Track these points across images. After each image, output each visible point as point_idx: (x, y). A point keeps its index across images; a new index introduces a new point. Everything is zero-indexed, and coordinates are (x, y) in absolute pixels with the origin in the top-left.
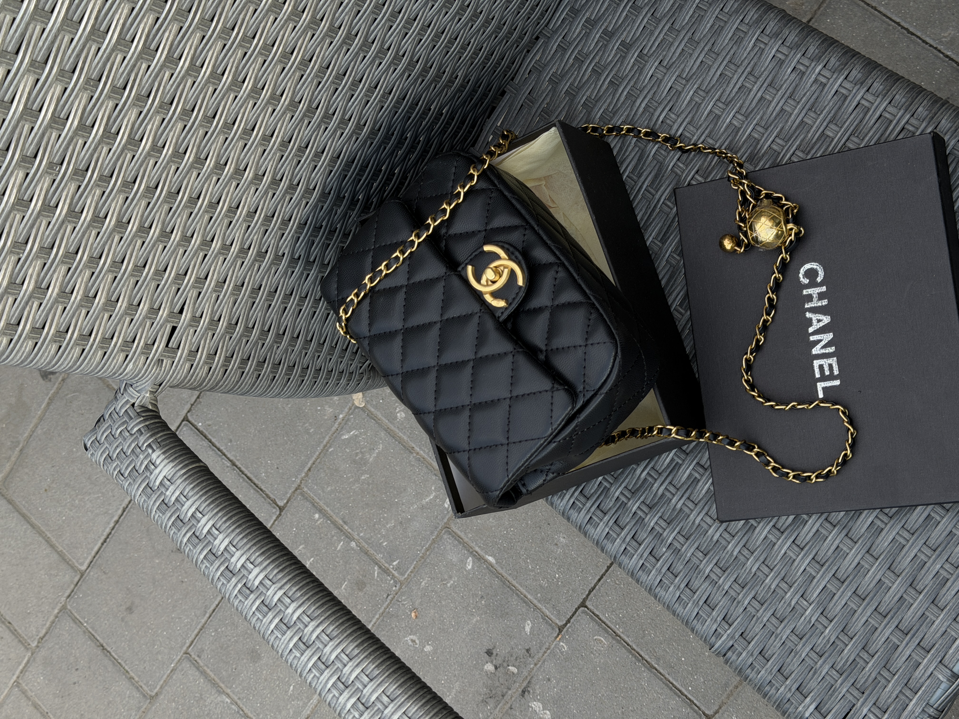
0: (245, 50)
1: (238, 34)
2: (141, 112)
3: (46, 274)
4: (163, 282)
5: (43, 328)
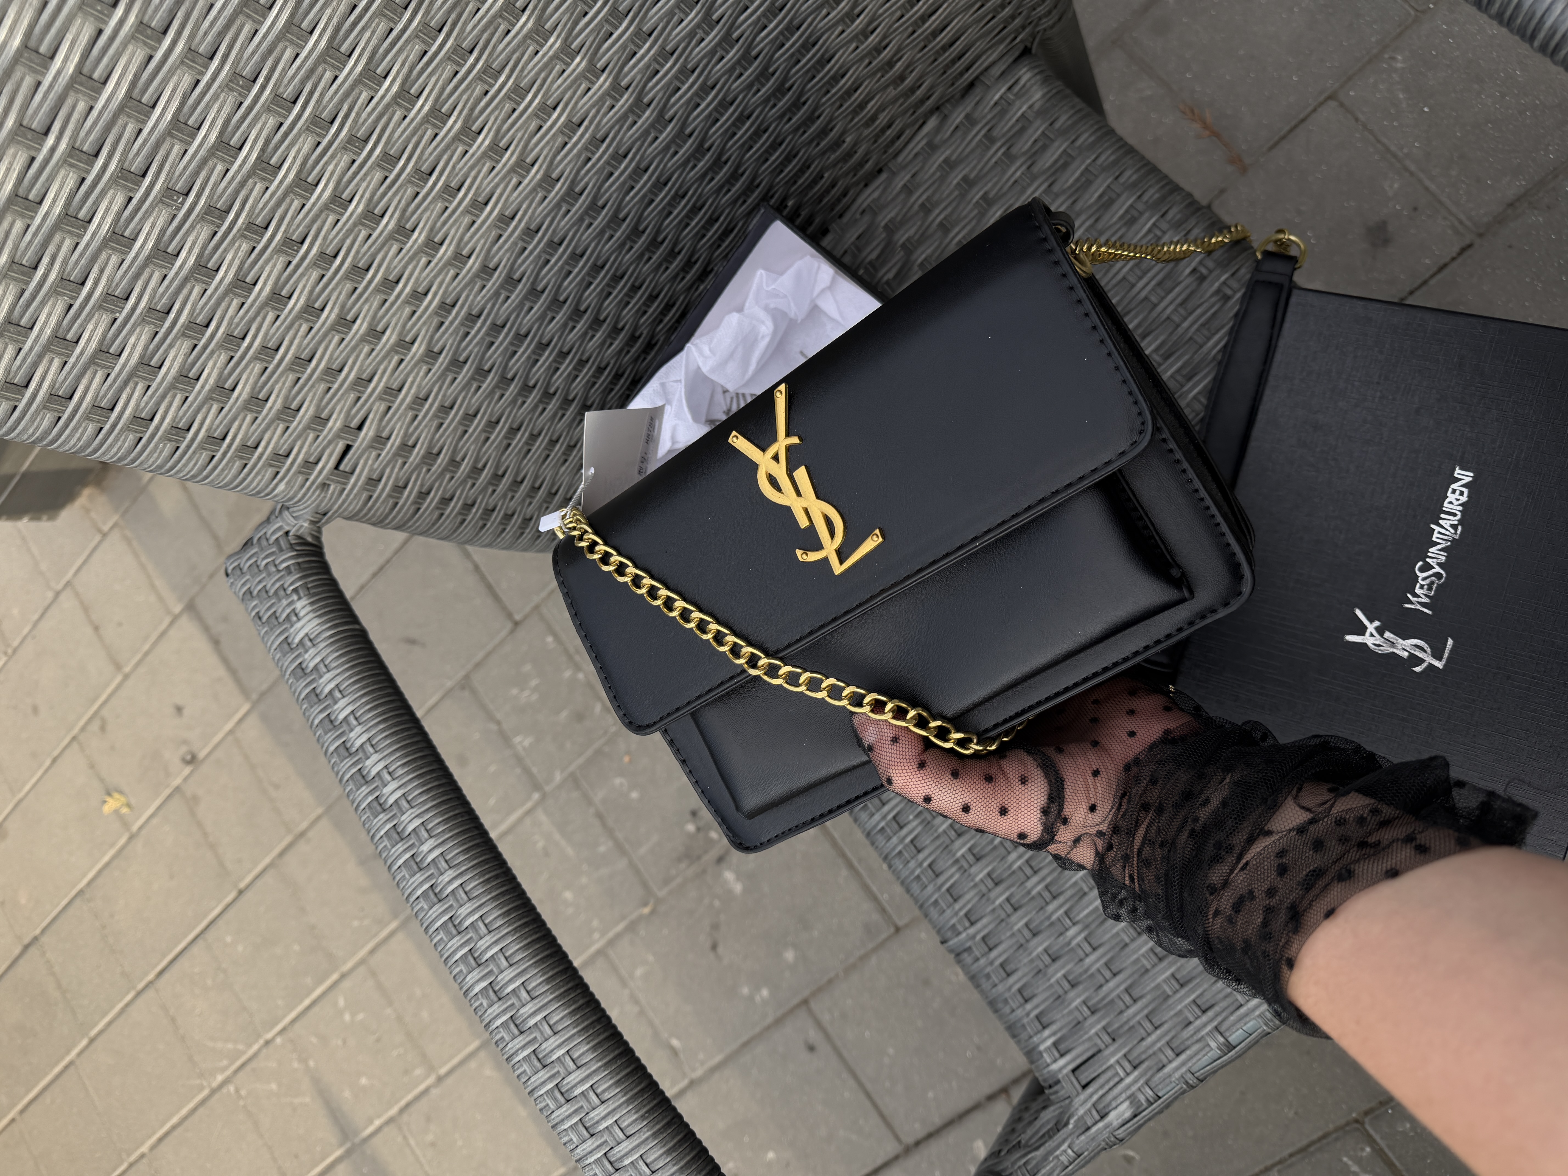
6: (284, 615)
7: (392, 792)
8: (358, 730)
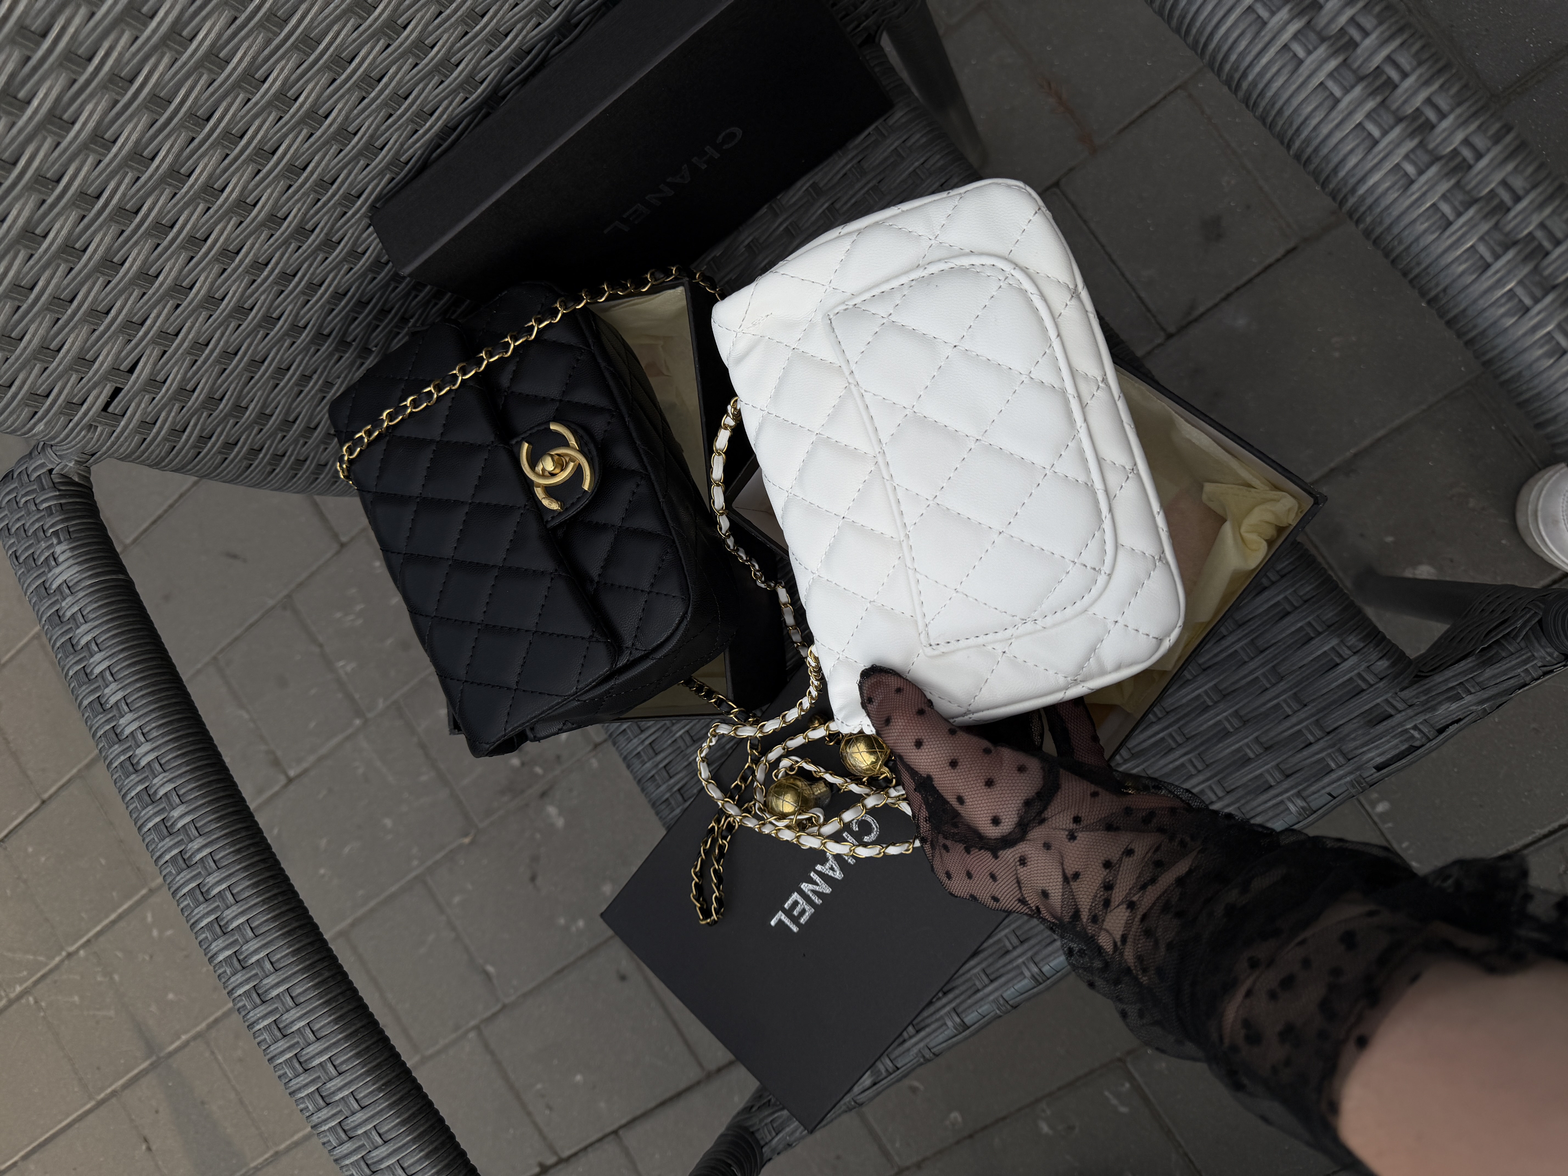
0: (271, 35)
2: (75, 80)
4: (103, 327)
6: (42, 558)
7: (145, 753)
8: (114, 686)
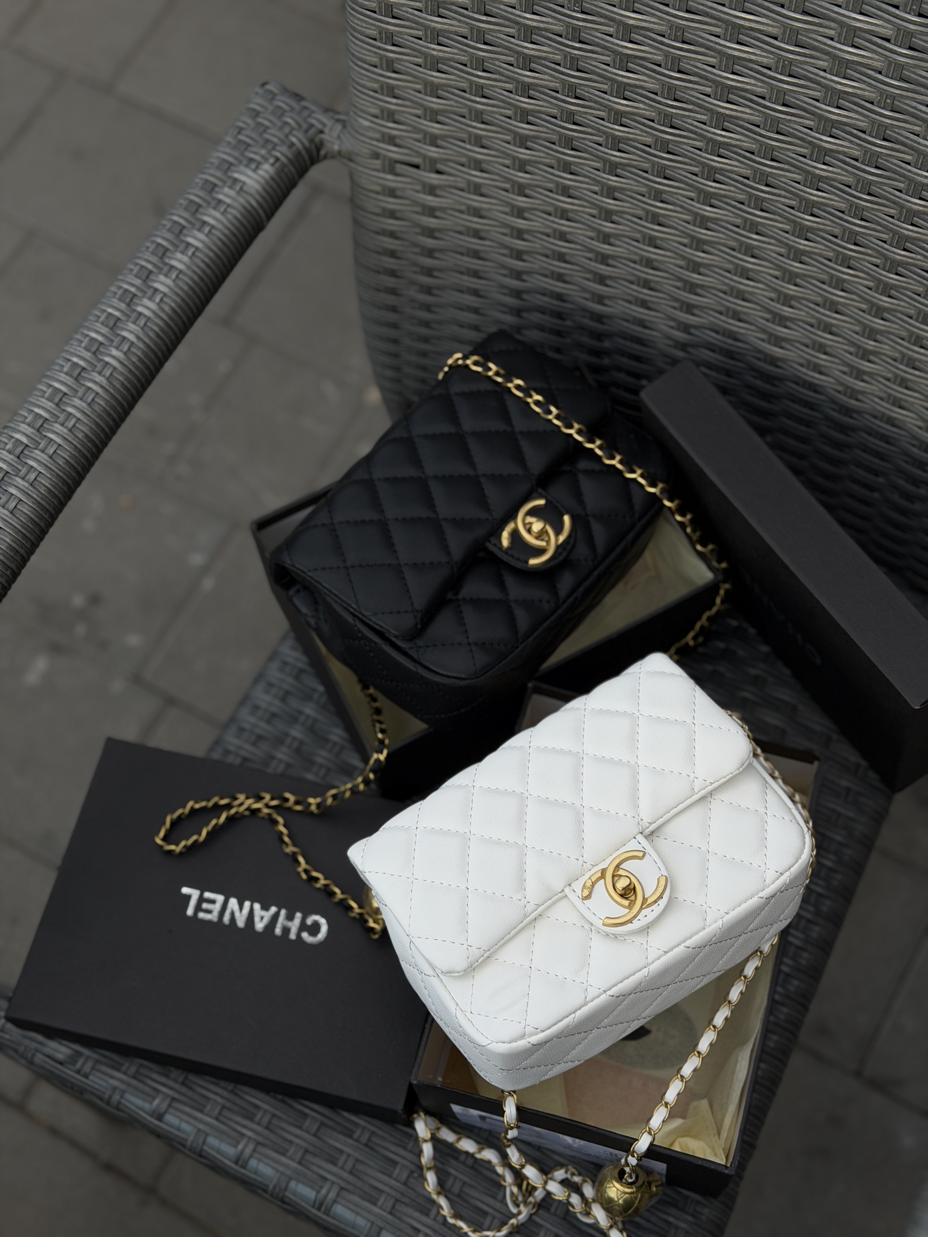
0: (746, 202)
1: (763, 191)
2: (656, 94)
3: (455, 12)
4: (468, 147)
5: (394, 17)
